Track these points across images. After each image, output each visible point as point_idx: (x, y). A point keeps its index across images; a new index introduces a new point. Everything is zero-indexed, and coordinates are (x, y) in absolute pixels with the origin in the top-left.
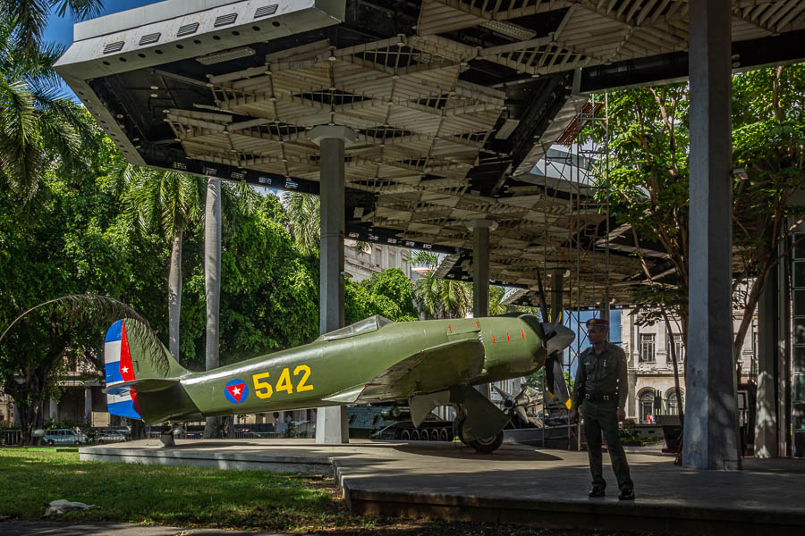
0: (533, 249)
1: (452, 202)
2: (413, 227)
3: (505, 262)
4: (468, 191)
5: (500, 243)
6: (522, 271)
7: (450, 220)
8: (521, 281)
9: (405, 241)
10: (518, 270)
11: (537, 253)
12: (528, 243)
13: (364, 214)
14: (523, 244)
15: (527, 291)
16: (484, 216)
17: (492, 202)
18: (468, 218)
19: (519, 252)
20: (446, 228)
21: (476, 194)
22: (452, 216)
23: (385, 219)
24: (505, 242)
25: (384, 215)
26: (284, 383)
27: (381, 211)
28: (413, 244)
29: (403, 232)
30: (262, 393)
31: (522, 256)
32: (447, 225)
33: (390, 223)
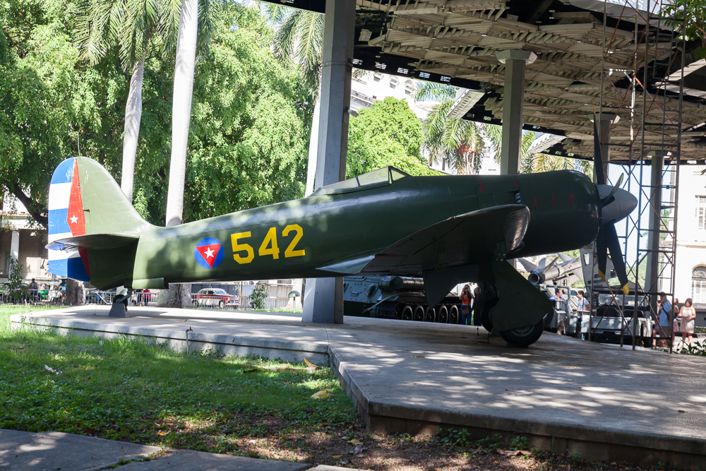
0: (577, 88)
1: (484, 27)
2: (431, 55)
3: (539, 103)
4: (504, 16)
5: (537, 79)
6: (560, 113)
7: (478, 49)
8: (557, 126)
9: (419, 72)
10: (555, 113)
11: (581, 93)
12: (571, 81)
13: (372, 38)
14: (565, 82)
15: (563, 138)
16: (520, 45)
17: (533, 29)
18: (501, 47)
19: (560, 90)
20: (471, 58)
21: (513, 20)
22: (481, 44)
23: (396, 45)
24: (543, 77)
25: (397, 39)
26: (269, 246)
27: (393, 34)
28: (427, 76)
29: (418, 60)
30: (241, 256)
31: (561, 96)
32: (474, 55)
33: (403, 50)
